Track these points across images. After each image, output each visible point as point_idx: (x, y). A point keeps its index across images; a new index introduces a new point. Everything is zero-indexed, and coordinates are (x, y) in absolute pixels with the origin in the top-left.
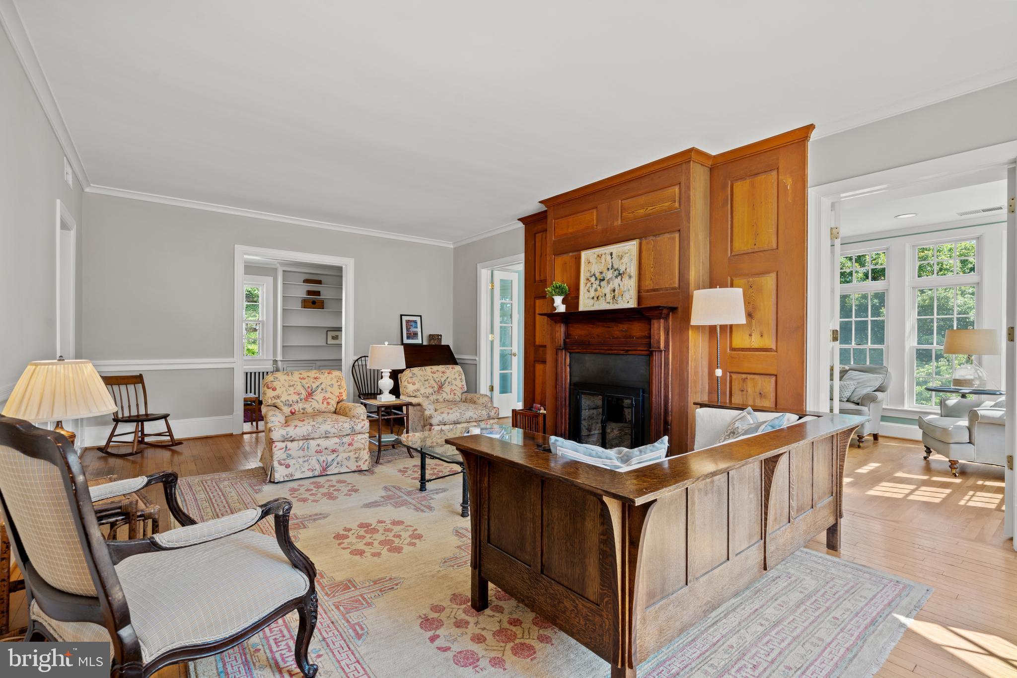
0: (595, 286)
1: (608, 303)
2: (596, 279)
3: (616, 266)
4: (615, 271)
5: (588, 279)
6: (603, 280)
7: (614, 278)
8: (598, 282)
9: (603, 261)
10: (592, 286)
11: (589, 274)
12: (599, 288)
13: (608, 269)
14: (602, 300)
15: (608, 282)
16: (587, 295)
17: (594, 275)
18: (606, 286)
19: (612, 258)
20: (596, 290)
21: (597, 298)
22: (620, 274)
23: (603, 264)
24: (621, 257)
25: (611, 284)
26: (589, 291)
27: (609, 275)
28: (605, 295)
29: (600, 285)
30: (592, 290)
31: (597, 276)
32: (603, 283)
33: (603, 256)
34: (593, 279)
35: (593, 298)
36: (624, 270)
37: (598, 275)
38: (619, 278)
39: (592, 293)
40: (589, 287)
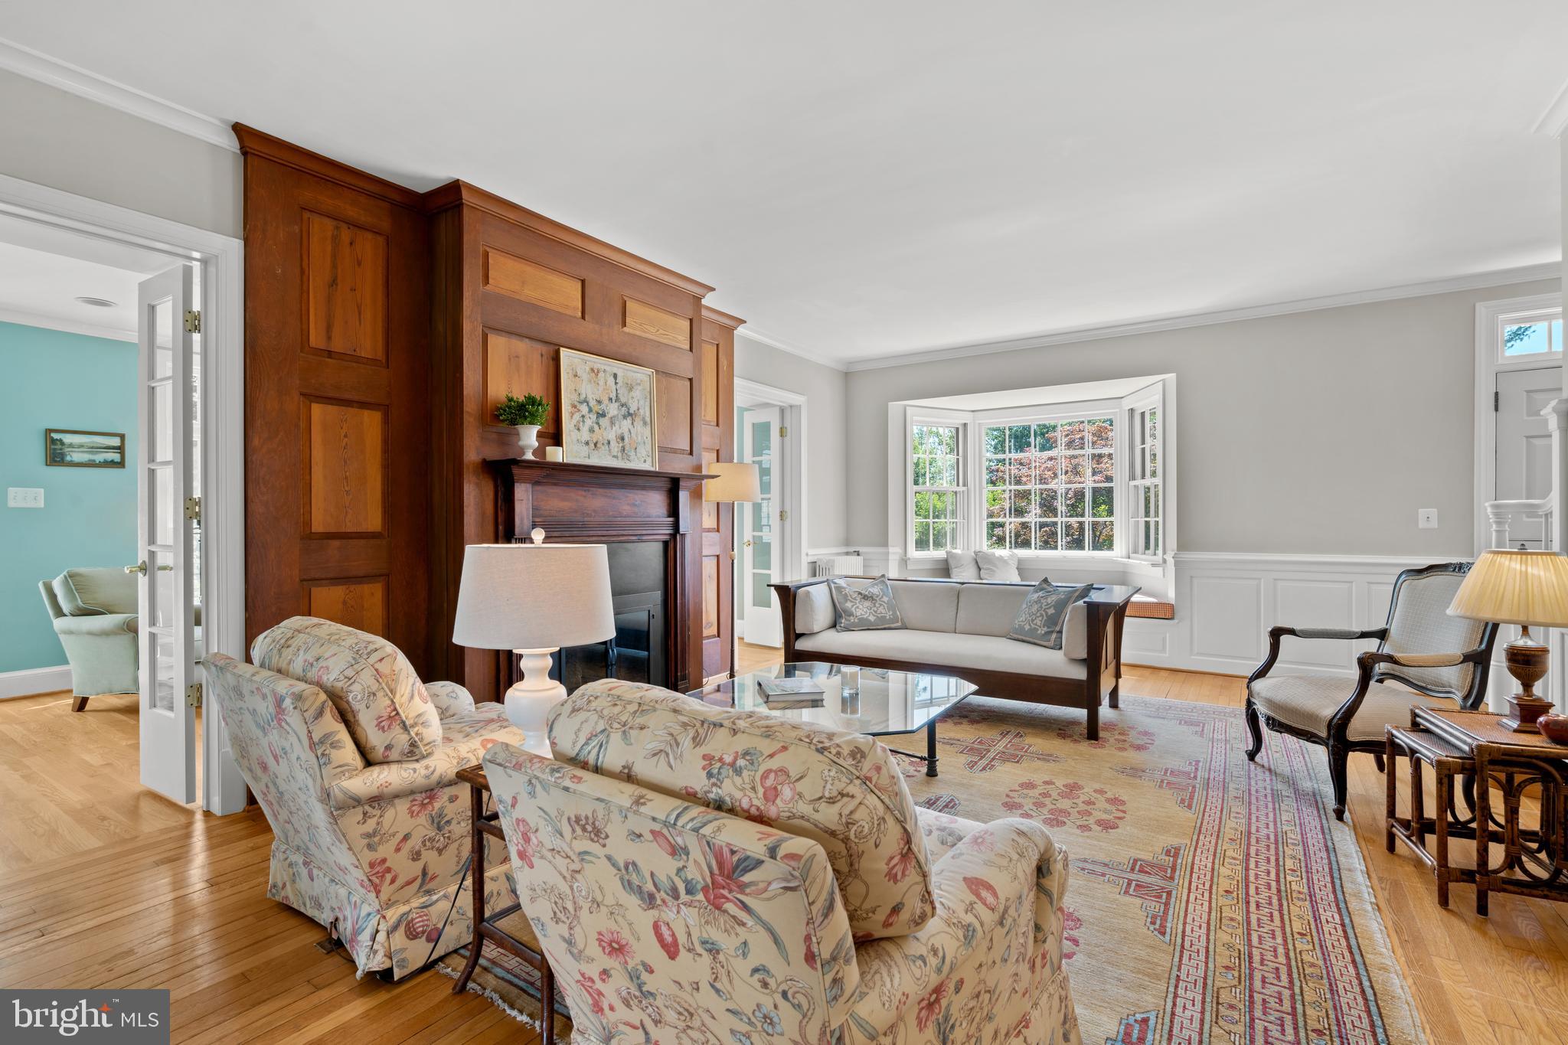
0: (589, 422)
1: (614, 456)
2: (590, 411)
3: (623, 400)
4: (622, 406)
5: (575, 407)
6: (603, 415)
7: (620, 417)
8: (594, 417)
9: (601, 383)
10: (583, 421)
11: (575, 397)
12: (596, 427)
13: (611, 399)
14: (604, 449)
15: (612, 423)
16: (575, 435)
17: (586, 401)
18: (609, 428)
19: (616, 383)
20: (592, 430)
21: (595, 445)
22: (630, 414)
23: (601, 389)
24: (630, 388)
25: (617, 426)
26: (578, 429)
27: (613, 410)
28: (609, 443)
29: (598, 423)
30: (585, 429)
31: (591, 405)
32: (602, 421)
33: (601, 374)
34: (584, 409)
35: (587, 443)
36: (636, 409)
37: (592, 403)
38: (629, 419)
39: (585, 435)
40: (578, 422)
